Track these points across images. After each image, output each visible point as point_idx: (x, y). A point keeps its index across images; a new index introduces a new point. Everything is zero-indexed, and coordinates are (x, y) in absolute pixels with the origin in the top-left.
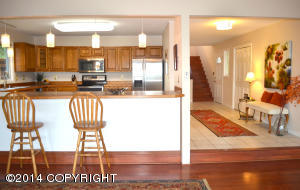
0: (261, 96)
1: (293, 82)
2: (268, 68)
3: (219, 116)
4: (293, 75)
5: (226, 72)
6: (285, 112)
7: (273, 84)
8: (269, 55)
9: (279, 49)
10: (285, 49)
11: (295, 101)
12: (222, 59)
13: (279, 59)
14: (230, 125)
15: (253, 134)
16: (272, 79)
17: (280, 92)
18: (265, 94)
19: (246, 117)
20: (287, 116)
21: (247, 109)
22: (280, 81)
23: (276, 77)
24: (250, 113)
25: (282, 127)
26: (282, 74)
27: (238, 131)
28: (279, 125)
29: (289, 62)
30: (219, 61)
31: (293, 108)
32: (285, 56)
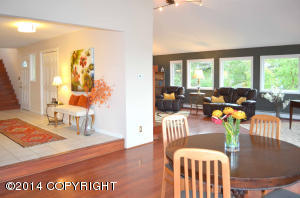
0: (68, 99)
1: (96, 85)
2: (74, 72)
3: (25, 124)
4: (96, 79)
5: (33, 77)
6: (91, 112)
7: (80, 87)
8: (74, 60)
9: (83, 55)
10: (88, 55)
11: (98, 103)
12: (28, 62)
13: (83, 64)
14: (38, 133)
15: (63, 138)
16: (78, 83)
17: (85, 94)
18: (73, 96)
19: (55, 122)
20: (93, 116)
21: (56, 113)
22: (86, 85)
23: (81, 80)
24: (59, 117)
25: (89, 128)
26: (86, 77)
27: (47, 137)
28: (86, 127)
29: (92, 67)
30: (25, 65)
31: (96, 109)
32: (89, 61)
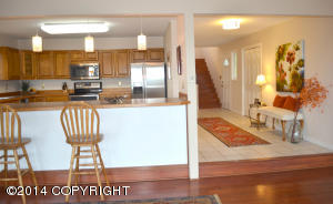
0: (273, 100)
1: (306, 85)
2: (279, 70)
3: (228, 124)
4: (307, 77)
5: (234, 75)
6: (300, 117)
7: (286, 87)
8: (280, 56)
9: (290, 49)
10: (297, 49)
11: (309, 105)
12: (229, 61)
13: (291, 59)
14: (240, 134)
15: (267, 143)
16: (284, 82)
17: (293, 96)
18: (278, 98)
19: (258, 124)
20: (301, 121)
21: (259, 115)
22: (293, 84)
23: (288, 79)
24: (262, 119)
25: (296, 134)
26: (295, 76)
27: (250, 140)
28: (293, 132)
29: (301, 64)
30: (226, 63)
31: (307, 113)
32: (298, 56)
